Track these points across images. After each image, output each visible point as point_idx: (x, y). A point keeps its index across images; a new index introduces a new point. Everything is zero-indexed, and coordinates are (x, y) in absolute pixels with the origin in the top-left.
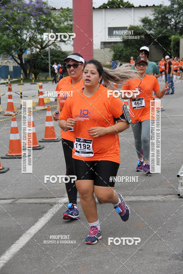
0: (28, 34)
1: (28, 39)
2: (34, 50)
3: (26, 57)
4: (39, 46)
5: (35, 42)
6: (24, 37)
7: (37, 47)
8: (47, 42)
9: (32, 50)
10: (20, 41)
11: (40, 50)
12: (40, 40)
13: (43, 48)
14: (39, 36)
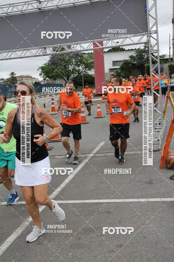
0: (72, 67)
1: (72, 70)
2: (75, 75)
3: (71, 79)
4: (77, 73)
5: (75, 71)
6: (70, 68)
7: (76, 74)
8: (81, 70)
9: (74, 75)
10: (68, 71)
11: (78, 74)
12: (78, 70)
13: (79, 74)
14: (77, 68)
